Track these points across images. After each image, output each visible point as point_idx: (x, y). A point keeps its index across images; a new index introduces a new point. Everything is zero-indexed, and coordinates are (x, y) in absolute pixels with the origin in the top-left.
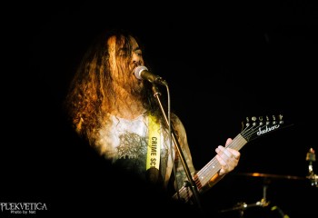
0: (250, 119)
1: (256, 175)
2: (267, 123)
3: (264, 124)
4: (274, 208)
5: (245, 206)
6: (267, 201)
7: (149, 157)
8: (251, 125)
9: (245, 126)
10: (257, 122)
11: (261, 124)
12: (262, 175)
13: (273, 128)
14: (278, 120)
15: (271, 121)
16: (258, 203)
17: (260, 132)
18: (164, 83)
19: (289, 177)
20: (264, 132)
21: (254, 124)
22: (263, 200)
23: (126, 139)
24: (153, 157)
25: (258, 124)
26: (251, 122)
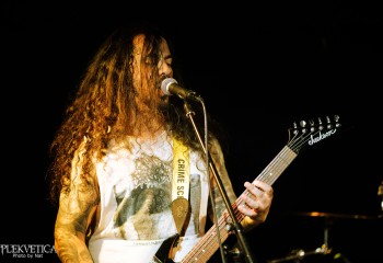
0: (298, 125)
1: (315, 214)
2: (321, 128)
3: (317, 130)
4: (337, 256)
5: (302, 254)
6: (329, 247)
7: (176, 184)
8: (300, 133)
9: (293, 135)
10: (308, 127)
11: (312, 130)
12: (322, 215)
13: (329, 133)
14: (333, 123)
15: (325, 124)
16: (318, 250)
17: (313, 141)
18: (198, 99)
19: (356, 217)
20: (317, 140)
21: (304, 131)
22: (324, 246)
23: (144, 164)
24: (180, 184)
25: (308, 131)
26: (300, 128)
